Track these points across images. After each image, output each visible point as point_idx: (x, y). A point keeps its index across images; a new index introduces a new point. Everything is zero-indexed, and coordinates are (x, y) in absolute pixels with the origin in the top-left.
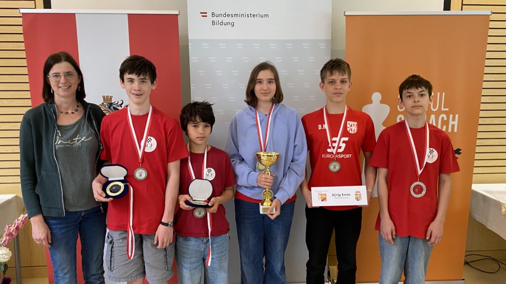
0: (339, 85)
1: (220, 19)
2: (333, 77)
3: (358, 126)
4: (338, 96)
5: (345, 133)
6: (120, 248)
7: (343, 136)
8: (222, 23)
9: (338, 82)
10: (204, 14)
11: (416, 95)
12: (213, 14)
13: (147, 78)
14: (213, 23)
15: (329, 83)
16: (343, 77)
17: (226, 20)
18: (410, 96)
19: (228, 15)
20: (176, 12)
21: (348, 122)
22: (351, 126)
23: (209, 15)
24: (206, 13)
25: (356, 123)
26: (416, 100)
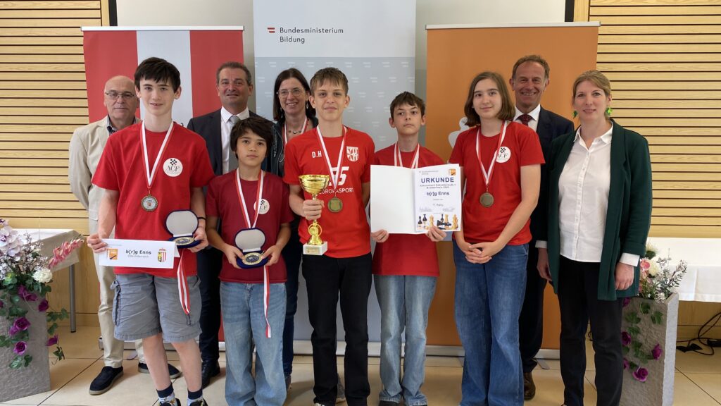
0: (330, 98)
1: (289, 35)
2: (323, 88)
3: (360, 152)
4: (331, 112)
5: (346, 162)
6: (128, 297)
7: (343, 164)
8: (291, 40)
9: (330, 94)
10: (271, 30)
11: (408, 112)
12: (281, 30)
13: (168, 84)
14: (282, 39)
15: (320, 95)
16: (336, 88)
17: (296, 36)
18: (401, 114)
19: (298, 31)
20: (240, 28)
21: (348, 147)
22: (352, 152)
23: (277, 30)
24: (273, 29)
25: (357, 148)
26: (408, 117)
